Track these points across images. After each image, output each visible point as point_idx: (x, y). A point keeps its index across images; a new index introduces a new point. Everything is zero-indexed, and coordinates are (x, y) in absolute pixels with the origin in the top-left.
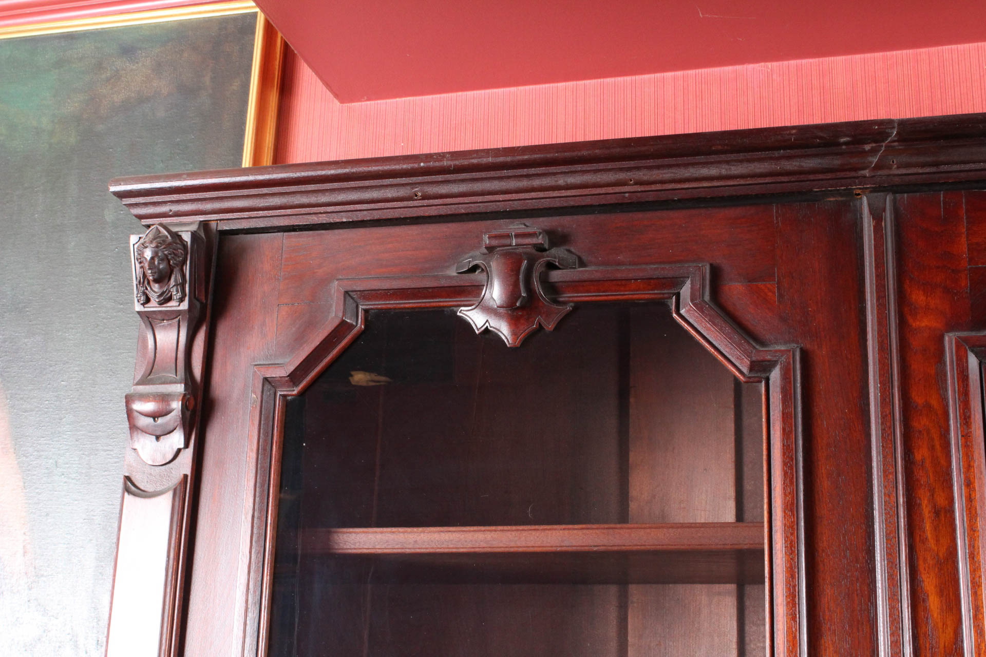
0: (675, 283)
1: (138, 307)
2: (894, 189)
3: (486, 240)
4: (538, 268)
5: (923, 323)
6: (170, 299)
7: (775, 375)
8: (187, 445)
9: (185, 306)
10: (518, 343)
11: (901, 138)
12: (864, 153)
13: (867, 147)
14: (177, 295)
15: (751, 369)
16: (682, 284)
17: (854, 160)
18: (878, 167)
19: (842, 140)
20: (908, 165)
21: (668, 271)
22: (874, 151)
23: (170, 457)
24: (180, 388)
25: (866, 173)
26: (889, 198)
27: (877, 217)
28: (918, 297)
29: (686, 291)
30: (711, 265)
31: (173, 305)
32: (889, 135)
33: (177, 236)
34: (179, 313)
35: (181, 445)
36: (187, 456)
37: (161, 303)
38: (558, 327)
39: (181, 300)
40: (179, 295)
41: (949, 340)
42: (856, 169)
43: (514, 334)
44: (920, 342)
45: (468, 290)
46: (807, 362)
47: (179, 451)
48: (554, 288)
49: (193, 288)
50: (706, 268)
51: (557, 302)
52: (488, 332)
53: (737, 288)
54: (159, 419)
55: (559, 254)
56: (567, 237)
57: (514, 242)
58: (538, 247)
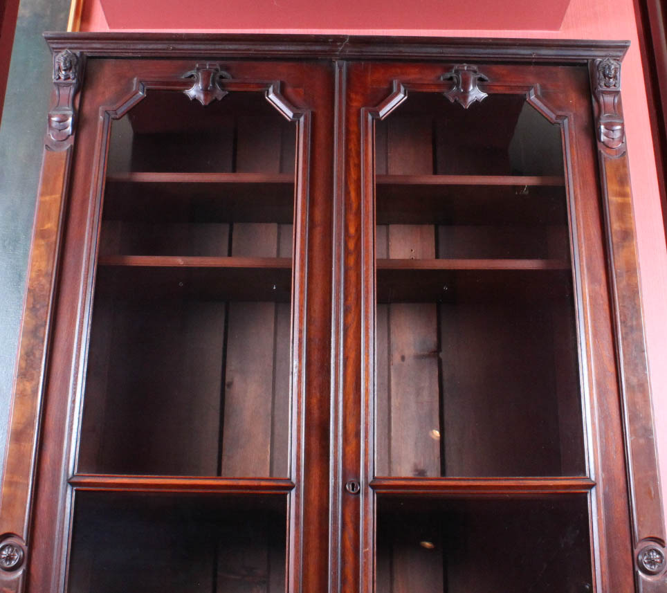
0: (267, 86)
1: (55, 81)
2: (347, 60)
3: (197, 66)
4: (217, 78)
5: (355, 104)
6: (69, 78)
7: (302, 119)
8: (72, 134)
9: (74, 81)
10: (207, 103)
11: (350, 41)
12: (337, 46)
13: (338, 44)
14: (72, 76)
15: (294, 116)
16: (270, 86)
17: (334, 49)
18: (342, 51)
19: (330, 40)
20: (352, 52)
21: (266, 81)
22: (341, 45)
23: (64, 138)
24: (71, 113)
25: (337, 53)
26: (345, 63)
27: (340, 68)
28: (353, 96)
29: (271, 90)
30: (281, 82)
31: (70, 81)
32: (346, 40)
33: (75, 54)
34: (71, 84)
35: (70, 133)
36: (72, 138)
37: (65, 79)
38: (223, 99)
39: (73, 79)
41: (363, 110)
42: (334, 52)
43: (205, 100)
44: (353, 110)
45: (189, 83)
46: (314, 115)
47: (69, 136)
48: (223, 86)
49: (78, 75)
50: (279, 82)
51: (223, 90)
52: (195, 100)
53: (289, 90)
54: (61, 124)
55: (224, 73)
56: (227, 69)
57: (208, 67)
58: (217, 70)
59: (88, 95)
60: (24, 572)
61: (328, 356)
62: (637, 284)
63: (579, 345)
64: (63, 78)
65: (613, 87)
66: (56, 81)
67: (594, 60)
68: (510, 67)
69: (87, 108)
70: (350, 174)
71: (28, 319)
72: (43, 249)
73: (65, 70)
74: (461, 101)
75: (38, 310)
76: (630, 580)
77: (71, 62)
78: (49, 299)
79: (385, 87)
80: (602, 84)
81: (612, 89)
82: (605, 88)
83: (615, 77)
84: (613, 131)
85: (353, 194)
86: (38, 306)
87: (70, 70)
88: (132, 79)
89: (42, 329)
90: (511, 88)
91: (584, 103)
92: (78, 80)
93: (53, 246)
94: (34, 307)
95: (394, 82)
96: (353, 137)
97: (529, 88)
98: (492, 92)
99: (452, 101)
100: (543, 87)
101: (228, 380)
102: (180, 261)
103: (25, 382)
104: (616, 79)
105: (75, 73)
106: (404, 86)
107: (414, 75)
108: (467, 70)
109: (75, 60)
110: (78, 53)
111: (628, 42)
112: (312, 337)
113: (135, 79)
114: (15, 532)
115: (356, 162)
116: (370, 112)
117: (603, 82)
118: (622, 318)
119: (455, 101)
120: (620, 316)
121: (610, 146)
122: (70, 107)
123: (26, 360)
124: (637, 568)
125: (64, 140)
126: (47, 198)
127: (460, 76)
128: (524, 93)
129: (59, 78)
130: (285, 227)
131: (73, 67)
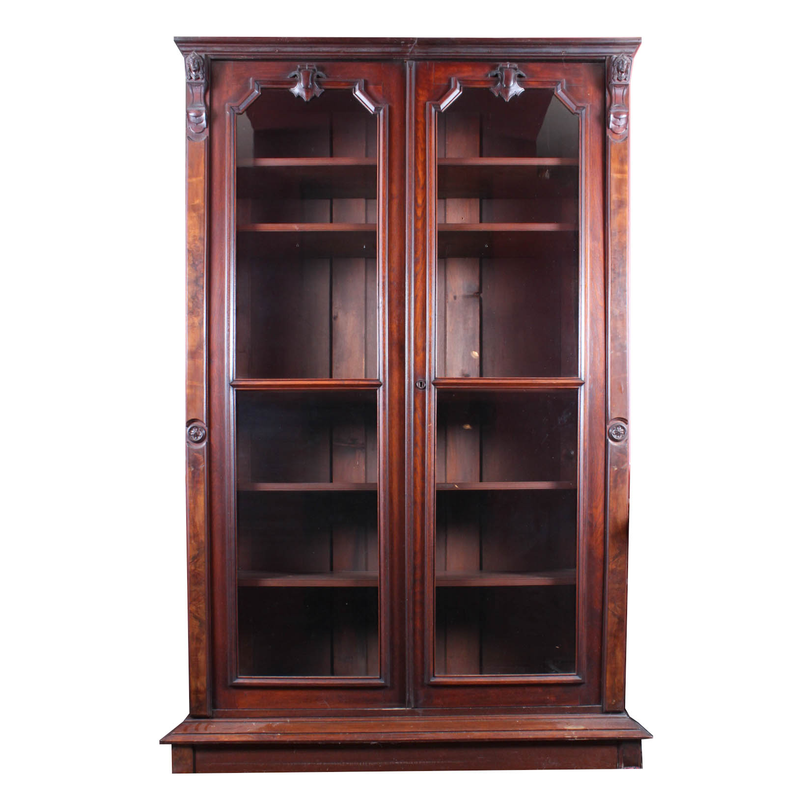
0: (354, 84)
2: (416, 60)
3: (299, 66)
4: (315, 78)
5: (422, 99)
6: (199, 78)
7: (381, 112)
8: (207, 127)
9: (203, 81)
10: (309, 100)
11: (418, 43)
12: (408, 48)
13: (409, 45)
14: (201, 77)
15: (375, 110)
16: (356, 85)
17: (404, 50)
18: (411, 52)
19: (402, 43)
20: (420, 53)
21: (353, 80)
22: (410, 47)
23: (201, 131)
24: (204, 109)
25: (408, 54)
26: (414, 63)
27: (410, 67)
28: (420, 92)
29: (357, 87)
30: (364, 80)
31: (200, 81)
32: (415, 42)
33: (201, 56)
34: (201, 83)
35: (205, 126)
36: (207, 130)
37: (196, 80)
38: (320, 96)
39: (203, 79)
40: (202, 77)
41: (428, 104)
42: (405, 53)
43: (307, 97)
44: (420, 104)
45: (293, 83)
46: (390, 108)
47: (205, 129)
48: (319, 84)
49: (206, 76)
50: (363, 81)
51: (321, 88)
52: (299, 97)
53: (371, 87)
54: (197, 118)
55: (320, 73)
56: (322, 69)
57: (307, 68)
58: (314, 70)
59: (216, 94)
60: (207, 442)
61: (403, 295)
62: (625, 242)
63: (580, 287)
64: (194, 78)
65: (624, 81)
66: (189, 81)
67: (611, 56)
68: (542, 65)
69: (216, 105)
70: (418, 157)
71: (191, 272)
72: (195, 219)
73: (195, 71)
74: (503, 96)
75: (197, 265)
76: (603, 444)
77: (198, 64)
78: (204, 257)
79: (446, 84)
80: (616, 78)
81: (623, 82)
82: (617, 82)
83: (626, 72)
84: (620, 119)
85: (420, 173)
86: (197, 263)
87: (199, 71)
88: (248, 79)
89: (201, 280)
90: (543, 83)
91: (599, 95)
92: (206, 80)
93: (203, 217)
94: (194, 263)
95: (452, 79)
96: (421, 126)
97: (556, 83)
98: (528, 87)
99: (497, 95)
100: (568, 82)
101: (334, 314)
102: (296, 227)
103: (193, 317)
104: (627, 73)
105: (203, 74)
106: (460, 83)
107: (468, 72)
108: (510, 68)
109: (202, 61)
110: (203, 55)
111: (640, 39)
112: (392, 281)
113: (251, 79)
114: (198, 418)
115: (422, 146)
116: (434, 105)
117: (617, 76)
118: (612, 267)
119: (499, 95)
120: (611, 265)
121: (616, 132)
122: (203, 104)
123: (193, 302)
124: (608, 437)
125: (202, 132)
126: (194, 180)
127: (504, 74)
128: (553, 87)
129: (191, 78)
130: (371, 202)
131: (201, 68)
